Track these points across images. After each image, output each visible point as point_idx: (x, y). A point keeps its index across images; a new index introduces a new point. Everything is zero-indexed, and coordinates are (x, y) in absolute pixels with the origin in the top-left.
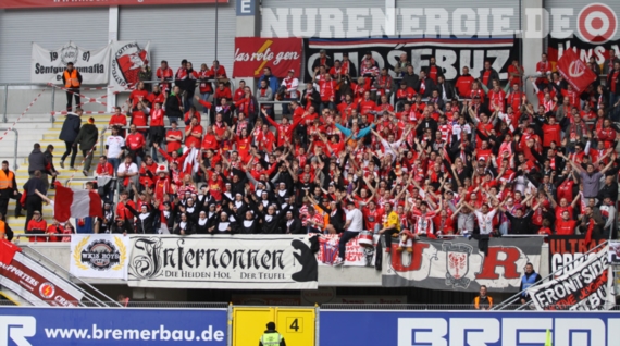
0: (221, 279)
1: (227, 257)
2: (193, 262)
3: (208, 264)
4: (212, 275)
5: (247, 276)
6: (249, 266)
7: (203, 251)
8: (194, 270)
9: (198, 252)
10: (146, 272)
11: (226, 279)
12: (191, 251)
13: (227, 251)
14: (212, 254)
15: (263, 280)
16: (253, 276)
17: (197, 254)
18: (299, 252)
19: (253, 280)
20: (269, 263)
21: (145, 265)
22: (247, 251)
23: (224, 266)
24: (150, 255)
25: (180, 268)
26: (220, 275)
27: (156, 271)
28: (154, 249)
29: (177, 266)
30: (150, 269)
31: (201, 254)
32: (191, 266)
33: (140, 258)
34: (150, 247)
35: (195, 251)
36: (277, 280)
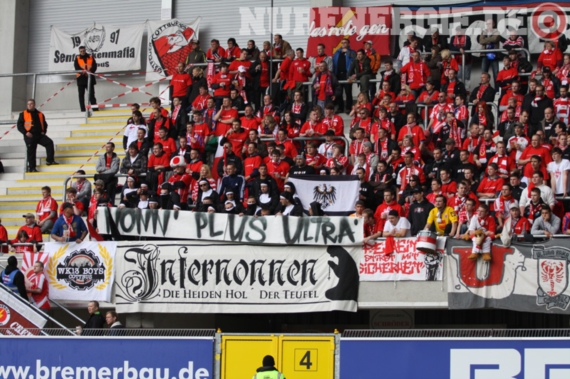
0: (235, 300)
1: (243, 269)
2: (199, 277)
3: (218, 280)
4: (224, 294)
5: (268, 295)
6: (271, 281)
7: (211, 262)
8: (200, 288)
9: (205, 264)
10: (138, 292)
11: (241, 300)
12: (196, 263)
13: (243, 262)
14: (223, 265)
15: (289, 300)
16: (276, 295)
17: (203, 267)
18: (336, 260)
19: (276, 300)
20: (298, 277)
21: (137, 282)
22: (269, 261)
23: (239, 282)
24: (143, 269)
25: (182, 286)
26: (233, 294)
27: (151, 291)
28: (149, 260)
29: (178, 283)
30: (142, 288)
31: (209, 266)
32: (196, 283)
33: (130, 274)
34: (144, 259)
35: (201, 262)
36: (308, 300)
